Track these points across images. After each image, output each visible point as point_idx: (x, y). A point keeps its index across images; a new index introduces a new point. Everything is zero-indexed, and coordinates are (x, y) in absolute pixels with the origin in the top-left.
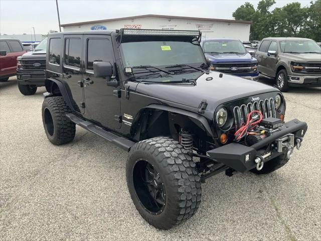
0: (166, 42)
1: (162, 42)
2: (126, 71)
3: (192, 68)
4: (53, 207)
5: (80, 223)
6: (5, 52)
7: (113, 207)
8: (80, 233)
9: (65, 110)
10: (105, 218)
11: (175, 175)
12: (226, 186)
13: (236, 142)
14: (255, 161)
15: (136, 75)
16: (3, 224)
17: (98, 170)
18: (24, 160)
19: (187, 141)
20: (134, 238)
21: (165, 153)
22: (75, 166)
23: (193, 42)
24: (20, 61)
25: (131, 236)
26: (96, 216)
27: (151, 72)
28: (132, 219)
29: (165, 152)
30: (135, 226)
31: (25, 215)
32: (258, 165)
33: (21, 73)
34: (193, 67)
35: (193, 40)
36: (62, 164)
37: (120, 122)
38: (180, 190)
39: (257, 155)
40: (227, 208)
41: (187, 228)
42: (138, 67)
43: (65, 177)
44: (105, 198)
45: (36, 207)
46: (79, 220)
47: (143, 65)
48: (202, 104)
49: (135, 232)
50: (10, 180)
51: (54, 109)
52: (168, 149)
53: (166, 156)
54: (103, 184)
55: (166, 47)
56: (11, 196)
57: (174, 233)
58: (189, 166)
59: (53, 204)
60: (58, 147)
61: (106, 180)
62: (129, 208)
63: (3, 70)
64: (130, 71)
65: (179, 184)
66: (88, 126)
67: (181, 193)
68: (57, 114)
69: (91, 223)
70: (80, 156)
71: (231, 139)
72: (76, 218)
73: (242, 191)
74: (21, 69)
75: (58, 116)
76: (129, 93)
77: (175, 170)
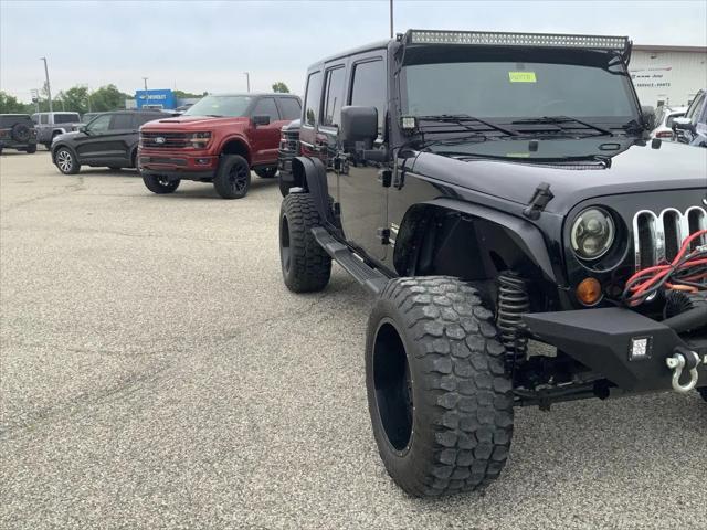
0: (526, 64)
1: (514, 64)
2: (405, 126)
3: (592, 128)
4: (226, 398)
5: (257, 440)
6: (268, 118)
7: (335, 425)
8: (246, 460)
9: (314, 220)
10: (308, 442)
11: (435, 362)
12: (638, 443)
13: (625, 306)
14: (665, 362)
15: (427, 137)
16: (129, 410)
17: (347, 348)
18: (225, 309)
19: (513, 295)
20: (346, 497)
21: (425, 309)
22: (308, 335)
23: (610, 68)
24: (286, 133)
25: (341, 491)
26: (294, 434)
27: (472, 130)
28: (361, 458)
29: (427, 304)
30: (360, 473)
31: (172, 402)
32: (676, 376)
33: (284, 156)
34: (595, 125)
35: (610, 62)
36: (286, 328)
37: (383, 243)
38: (442, 401)
39: (678, 348)
40: (613, 494)
41: (476, 511)
42: (437, 119)
43: (277, 351)
44: (331, 403)
45: (198, 392)
46: (257, 433)
47: (449, 113)
48: (536, 194)
49: (352, 486)
50: (184, 338)
51: (294, 215)
52: (438, 300)
53: (426, 314)
54: (341, 378)
55: (524, 76)
56: (169, 366)
57: (439, 513)
58: (482, 348)
59: (229, 394)
60: (296, 297)
61: (351, 371)
62: (367, 434)
63: (261, 152)
64: (413, 125)
65: (443, 386)
66: (337, 252)
67: (444, 410)
68: (297, 228)
69: (277, 444)
70: (326, 318)
71: (614, 294)
72: (254, 427)
73: (681, 463)
74: (286, 149)
75: (298, 231)
76: (403, 175)
77: (439, 351)
